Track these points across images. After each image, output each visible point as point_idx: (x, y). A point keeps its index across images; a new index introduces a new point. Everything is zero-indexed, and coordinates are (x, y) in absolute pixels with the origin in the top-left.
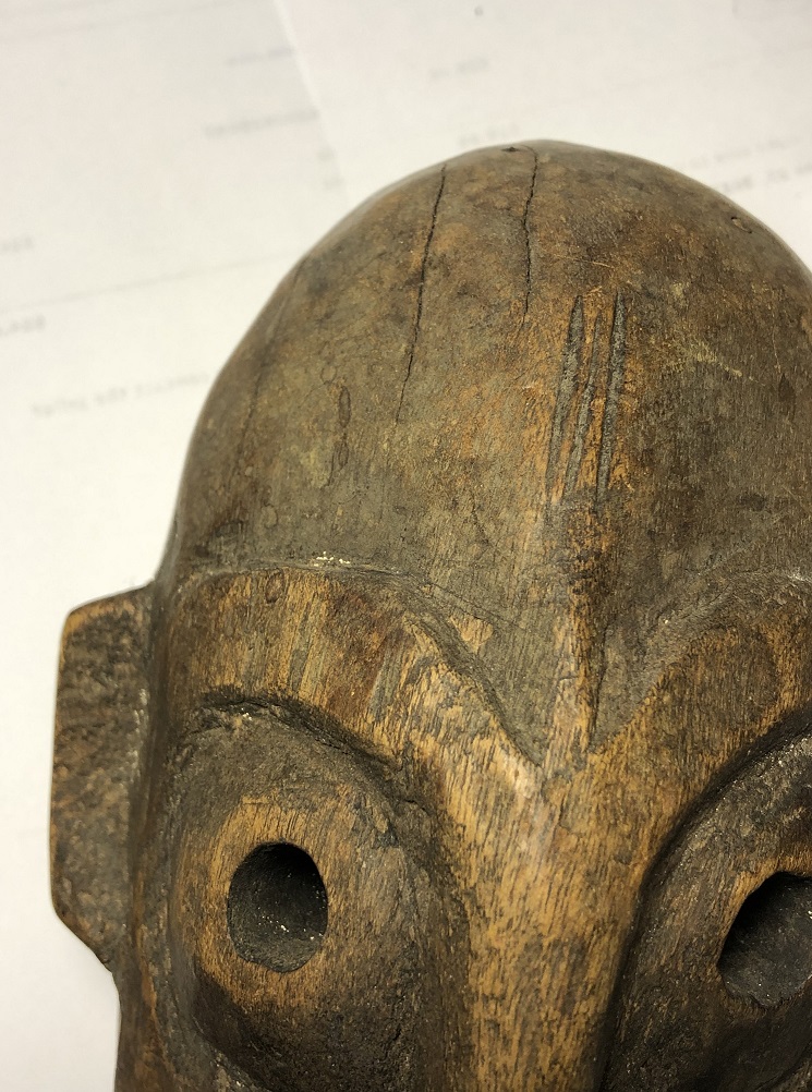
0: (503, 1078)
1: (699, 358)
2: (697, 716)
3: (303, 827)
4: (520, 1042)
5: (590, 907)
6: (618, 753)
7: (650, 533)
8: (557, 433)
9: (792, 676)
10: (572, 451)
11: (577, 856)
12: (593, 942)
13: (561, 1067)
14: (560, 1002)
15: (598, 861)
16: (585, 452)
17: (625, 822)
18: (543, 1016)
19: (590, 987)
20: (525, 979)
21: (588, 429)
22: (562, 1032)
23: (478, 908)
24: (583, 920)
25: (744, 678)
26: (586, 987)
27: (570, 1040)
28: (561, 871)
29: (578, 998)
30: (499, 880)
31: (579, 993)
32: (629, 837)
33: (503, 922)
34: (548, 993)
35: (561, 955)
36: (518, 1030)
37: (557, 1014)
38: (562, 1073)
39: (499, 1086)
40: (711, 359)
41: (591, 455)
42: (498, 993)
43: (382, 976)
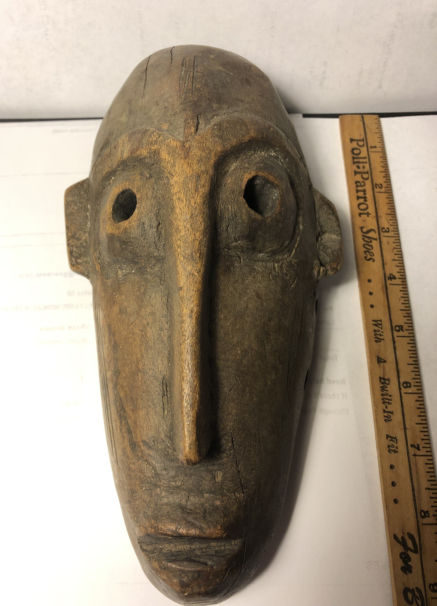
0: (183, 209)
1: (219, 69)
2: (225, 133)
3: (128, 184)
4: (186, 200)
5: (200, 167)
6: (203, 136)
7: (208, 99)
8: (181, 81)
9: (253, 130)
10: (185, 84)
11: (194, 156)
12: (201, 175)
13: (197, 204)
14: (195, 189)
15: (200, 158)
16: (188, 83)
17: (207, 150)
18: (191, 192)
19: (202, 185)
20: (185, 185)
21: (189, 79)
22: (196, 196)
23: (171, 174)
24: (197, 170)
25: (239, 128)
26: (201, 185)
27: (199, 197)
28: (190, 160)
29: (199, 188)
30: (175, 166)
31: (200, 187)
32: (208, 154)
33: (178, 174)
34: (191, 187)
35: (193, 178)
36: (185, 197)
37: (194, 192)
38: (198, 206)
39: (182, 211)
40: (223, 69)
41: (190, 83)
42: (179, 190)
43: (153, 208)
